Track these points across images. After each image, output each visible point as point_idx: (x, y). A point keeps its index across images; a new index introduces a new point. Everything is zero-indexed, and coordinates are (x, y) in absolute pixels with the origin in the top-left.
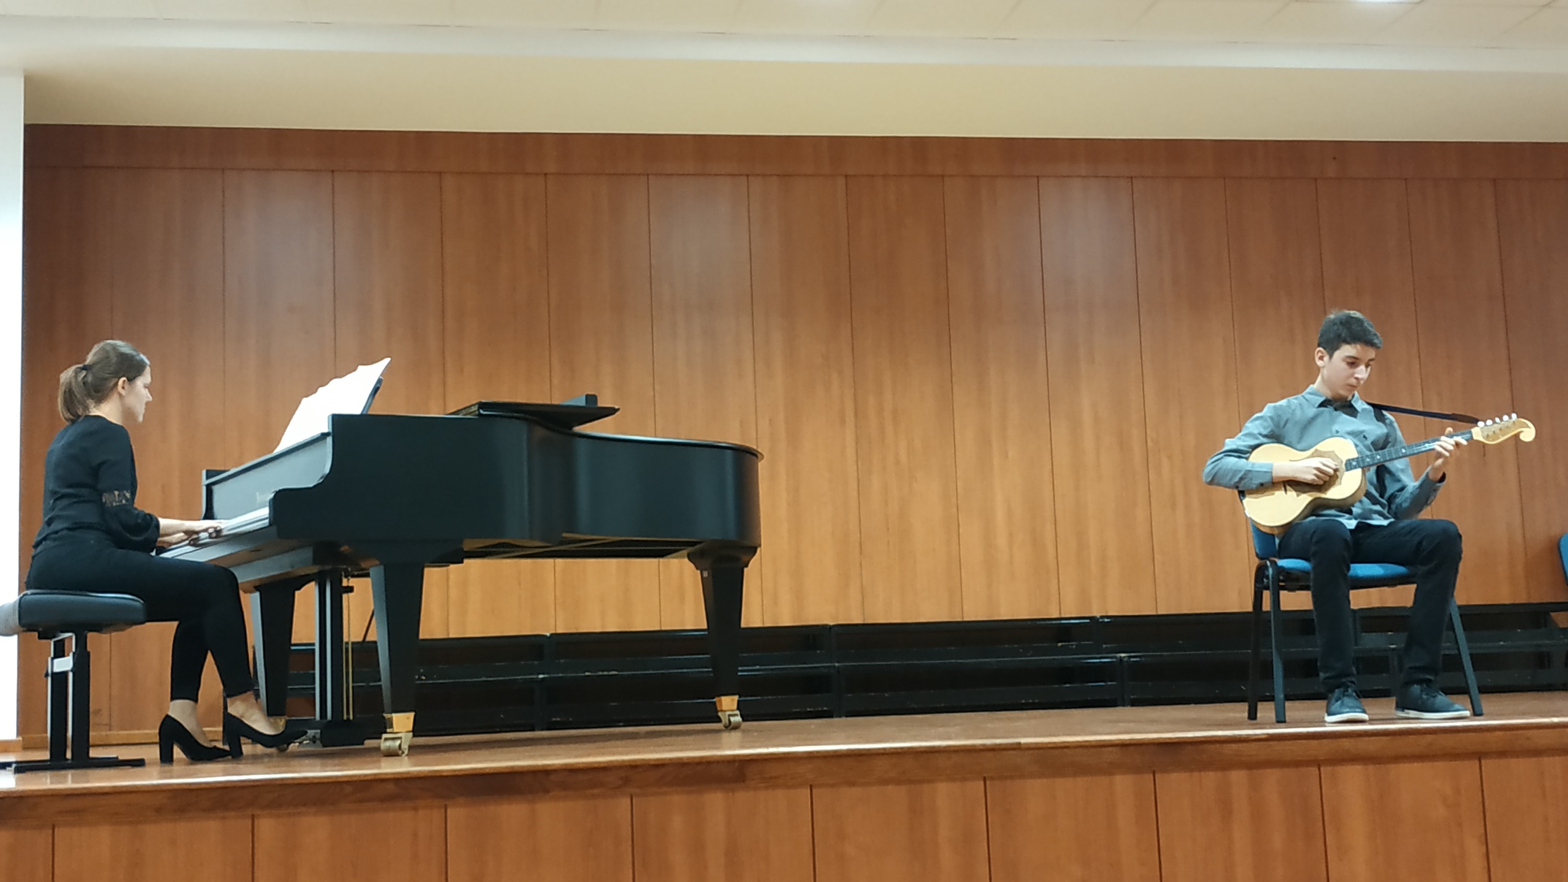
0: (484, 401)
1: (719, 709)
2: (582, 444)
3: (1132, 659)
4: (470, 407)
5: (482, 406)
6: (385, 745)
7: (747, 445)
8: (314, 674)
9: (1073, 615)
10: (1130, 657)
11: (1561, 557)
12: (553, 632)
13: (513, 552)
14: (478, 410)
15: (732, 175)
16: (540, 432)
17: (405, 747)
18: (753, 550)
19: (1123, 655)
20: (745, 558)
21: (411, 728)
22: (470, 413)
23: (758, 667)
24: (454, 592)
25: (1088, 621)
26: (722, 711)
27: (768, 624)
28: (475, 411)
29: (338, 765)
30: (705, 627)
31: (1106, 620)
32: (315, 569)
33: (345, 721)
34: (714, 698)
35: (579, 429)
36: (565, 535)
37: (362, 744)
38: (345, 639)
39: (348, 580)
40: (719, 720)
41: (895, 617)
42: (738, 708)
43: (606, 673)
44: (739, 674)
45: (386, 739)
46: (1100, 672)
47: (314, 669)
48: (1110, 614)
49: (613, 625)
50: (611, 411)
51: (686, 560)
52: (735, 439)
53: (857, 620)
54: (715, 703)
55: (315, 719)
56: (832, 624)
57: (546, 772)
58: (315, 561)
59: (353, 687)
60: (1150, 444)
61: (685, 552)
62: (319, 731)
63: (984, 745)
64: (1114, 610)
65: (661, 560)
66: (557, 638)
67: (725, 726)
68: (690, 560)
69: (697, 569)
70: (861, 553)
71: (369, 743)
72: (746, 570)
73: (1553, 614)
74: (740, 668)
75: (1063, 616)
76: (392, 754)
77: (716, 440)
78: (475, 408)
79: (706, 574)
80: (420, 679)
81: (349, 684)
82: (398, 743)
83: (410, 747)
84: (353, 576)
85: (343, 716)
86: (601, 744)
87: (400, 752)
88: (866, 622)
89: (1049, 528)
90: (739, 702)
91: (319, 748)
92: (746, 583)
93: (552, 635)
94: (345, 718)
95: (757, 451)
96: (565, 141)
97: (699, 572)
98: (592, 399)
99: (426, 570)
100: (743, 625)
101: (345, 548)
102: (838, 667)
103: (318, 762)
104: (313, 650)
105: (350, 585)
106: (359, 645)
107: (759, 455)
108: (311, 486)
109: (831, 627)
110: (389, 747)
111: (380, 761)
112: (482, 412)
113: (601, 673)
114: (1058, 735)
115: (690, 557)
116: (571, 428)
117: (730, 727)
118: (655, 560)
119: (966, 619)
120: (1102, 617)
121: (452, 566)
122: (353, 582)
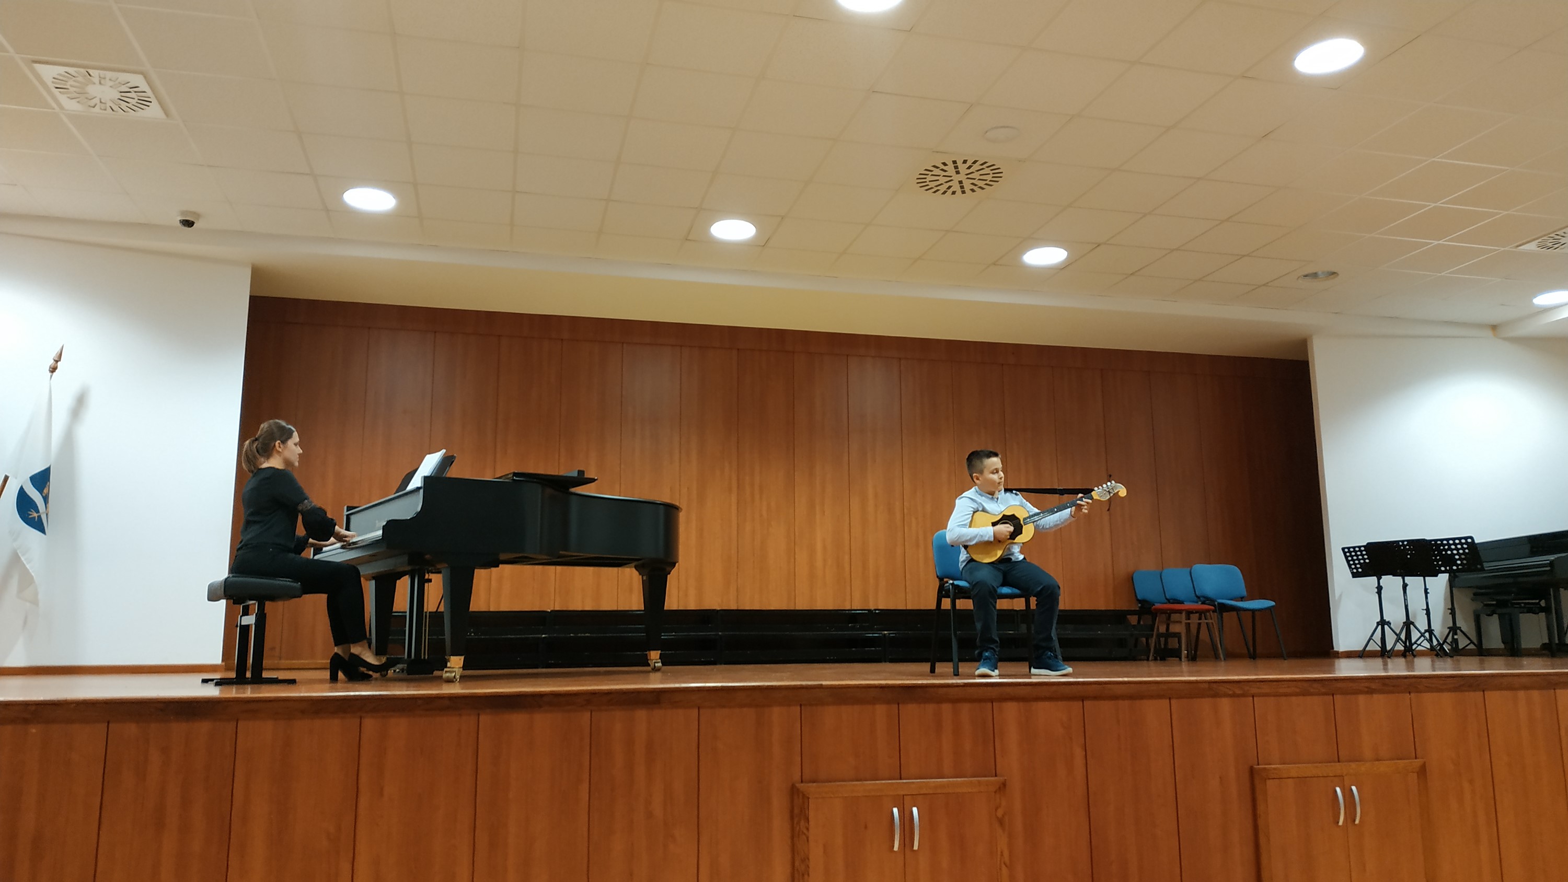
0: (516, 472)
1: (649, 658)
2: (574, 498)
3: (891, 635)
4: (508, 475)
5: (515, 474)
6: (445, 675)
7: (673, 503)
8: (405, 630)
9: (859, 608)
10: (889, 634)
11: (1134, 585)
12: (552, 609)
13: (529, 561)
14: (513, 477)
15: (672, 346)
16: (549, 491)
17: (458, 677)
18: (673, 565)
19: (886, 632)
20: (668, 569)
21: (462, 666)
22: (508, 479)
23: (674, 634)
24: (494, 584)
25: (867, 612)
26: (650, 659)
27: (681, 608)
28: (510, 478)
29: (416, 687)
30: (643, 609)
31: (877, 612)
32: (408, 568)
33: (422, 660)
34: (646, 651)
35: (573, 490)
36: (561, 552)
37: (432, 674)
38: (425, 610)
39: (429, 576)
40: (649, 665)
41: (756, 606)
42: (660, 658)
43: (583, 635)
44: (662, 637)
45: (446, 672)
46: (872, 642)
47: (405, 627)
48: (880, 608)
49: (589, 606)
50: (593, 480)
51: (634, 569)
52: (667, 500)
53: (734, 607)
54: (647, 654)
55: (404, 658)
56: (719, 609)
57: (541, 695)
58: (410, 563)
59: (428, 639)
60: (905, 510)
61: (633, 564)
62: (406, 665)
63: (801, 685)
64: (882, 606)
65: (620, 568)
66: (555, 613)
67: (653, 669)
68: (637, 570)
69: (640, 574)
70: (738, 567)
71: (436, 673)
72: (668, 576)
73: (1128, 617)
74: (663, 634)
75: (853, 608)
76: (450, 681)
77: (656, 499)
78: (512, 475)
79: (645, 578)
80: (470, 635)
81: (426, 638)
82: (454, 674)
83: (461, 677)
84: (432, 573)
85: (421, 657)
86: (576, 678)
87: (455, 680)
88: (740, 608)
89: (847, 557)
90: (661, 654)
91: (405, 675)
92: (669, 583)
93: (552, 611)
94: (423, 658)
95: (679, 507)
96: (575, 322)
97: (641, 576)
98: (581, 473)
99: (476, 570)
100: (665, 608)
101: (427, 557)
102: (721, 635)
103: (405, 684)
104: (406, 616)
105: (430, 578)
106: (434, 614)
107: (680, 510)
108: (409, 518)
109: (718, 611)
110: (448, 677)
111: (442, 685)
112: (515, 478)
113: (579, 635)
114: (845, 680)
115: (636, 567)
116: (568, 490)
117: (656, 670)
118: (615, 569)
119: (797, 608)
120: (875, 610)
121: (493, 569)
122: (432, 576)
